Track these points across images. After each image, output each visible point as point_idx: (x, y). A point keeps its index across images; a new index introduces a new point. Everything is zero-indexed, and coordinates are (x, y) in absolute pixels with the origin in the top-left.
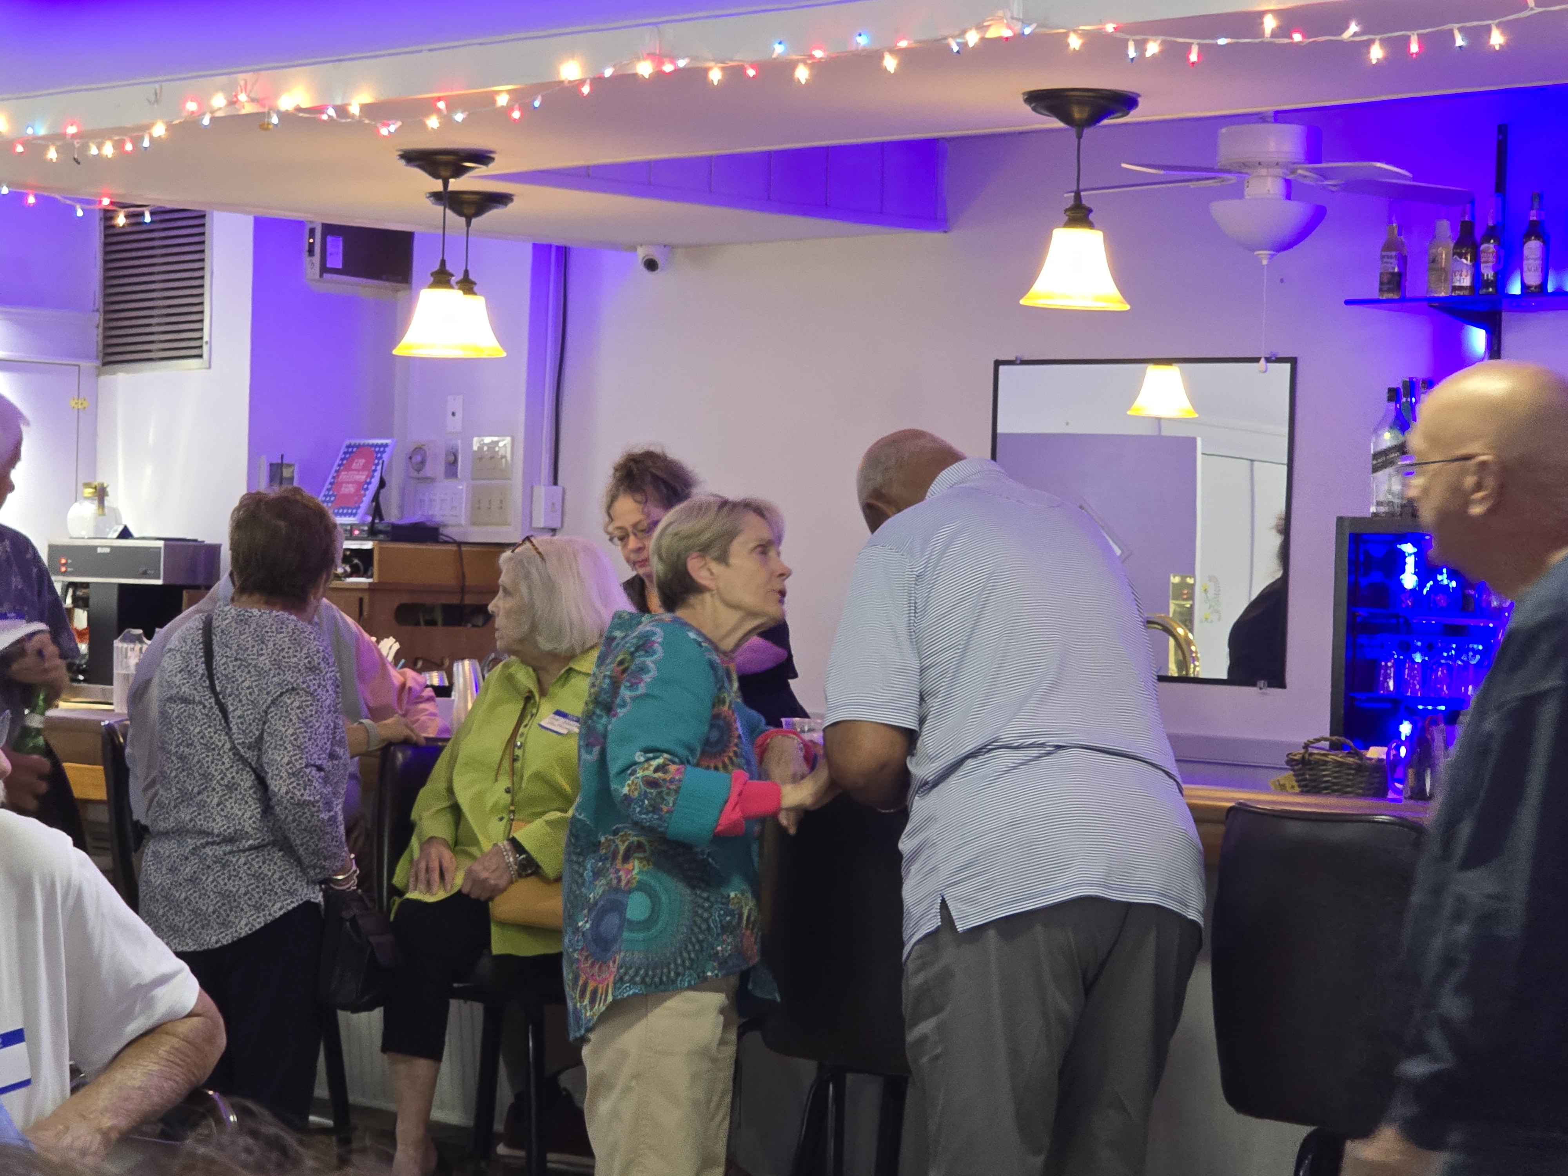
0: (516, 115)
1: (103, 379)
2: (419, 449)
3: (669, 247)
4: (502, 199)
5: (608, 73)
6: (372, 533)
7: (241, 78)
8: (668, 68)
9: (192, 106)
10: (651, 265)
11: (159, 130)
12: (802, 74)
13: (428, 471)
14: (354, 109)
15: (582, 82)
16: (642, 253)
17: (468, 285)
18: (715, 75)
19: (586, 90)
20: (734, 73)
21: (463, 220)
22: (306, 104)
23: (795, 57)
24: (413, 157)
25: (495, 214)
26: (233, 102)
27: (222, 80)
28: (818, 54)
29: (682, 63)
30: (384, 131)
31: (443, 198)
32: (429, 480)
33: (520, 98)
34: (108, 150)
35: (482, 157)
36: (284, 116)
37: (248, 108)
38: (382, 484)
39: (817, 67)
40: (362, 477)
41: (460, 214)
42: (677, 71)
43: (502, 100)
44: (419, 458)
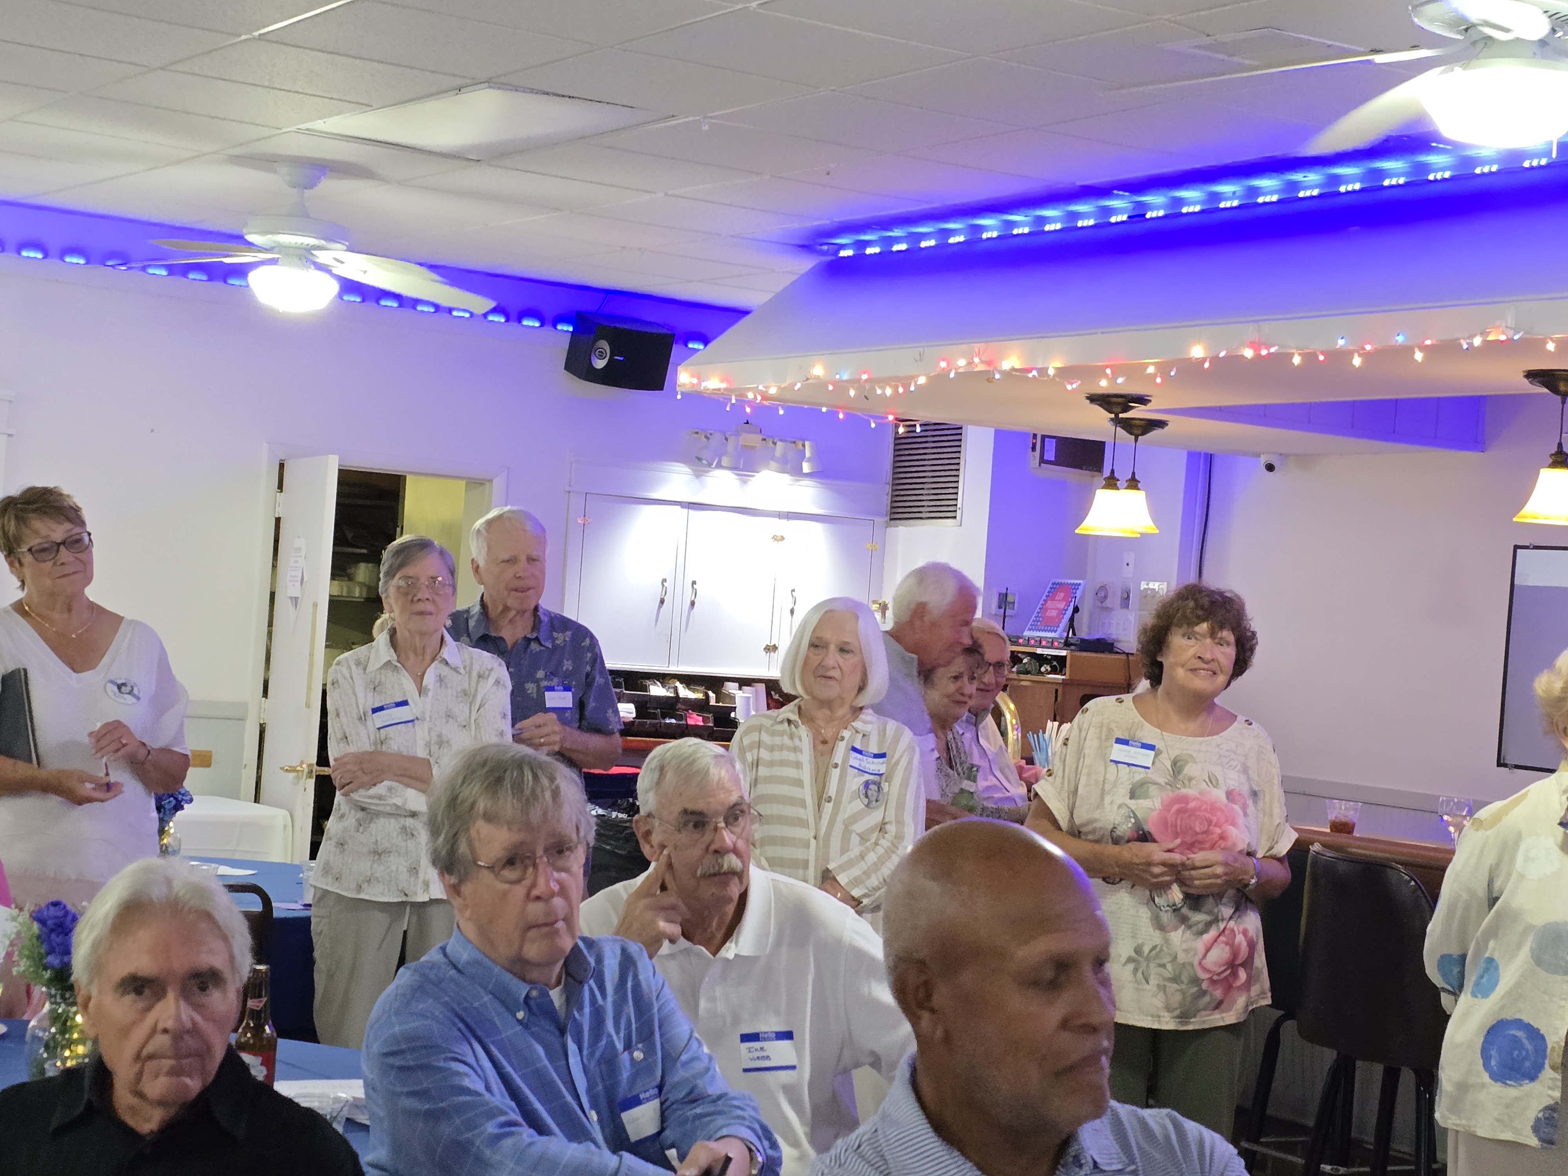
0: (1159, 380)
1: (891, 531)
2: (1103, 588)
3: (1284, 456)
4: (1161, 424)
5: (1222, 354)
6: (1067, 644)
7: (976, 347)
8: (1264, 352)
9: (943, 364)
10: (1270, 468)
11: (922, 380)
12: (1358, 359)
13: (1108, 603)
14: (1051, 372)
15: (1203, 360)
16: (1263, 460)
17: (1133, 483)
18: (1297, 360)
19: (1207, 365)
20: (1309, 358)
21: (1133, 438)
22: (1018, 366)
23: (1351, 348)
24: (1094, 399)
25: (1156, 433)
26: (970, 363)
27: (964, 347)
28: (1368, 347)
29: (1272, 350)
30: (1069, 387)
31: (1117, 421)
32: (1109, 610)
33: (1163, 369)
34: (889, 391)
35: (1142, 400)
36: (1004, 373)
37: (981, 368)
38: (1076, 610)
39: (1365, 355)
40: (1062, 605)
41: (1131, 434)
42: (1269, 354)
43: (1151, 370)
44: (1102, 594)
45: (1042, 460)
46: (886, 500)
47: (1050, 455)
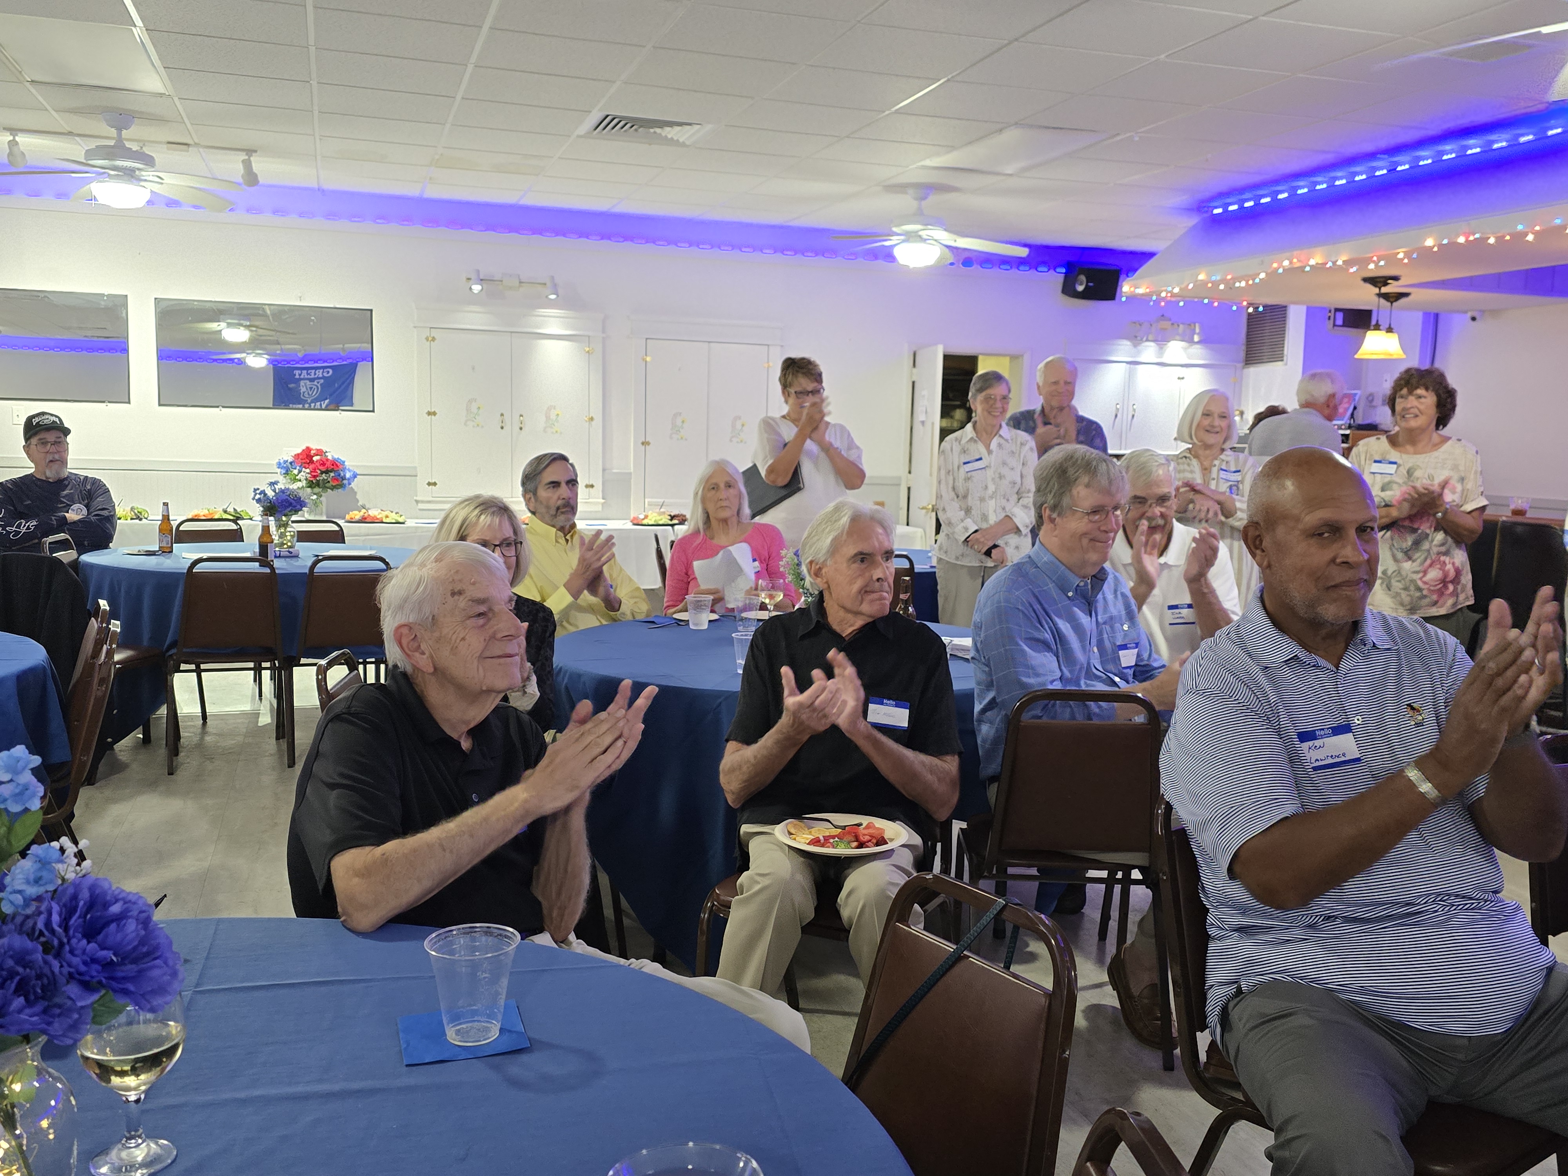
0: (1406, 261)
1: (1246, 371)
2: (1371, 395)
3: (1482, 312)
4: (1406, 295)
5: (1445, 242)
6: (1350, 427)
7: (1295, 253)
8: (1471, 238)
9: (1275, 265)
10: (1474, 319)
11: (1262, 275)
12: (1530, 237)
13: (1374, 403)
14: (1340, 263)
15: (1434, 246)
16: (1470, 314)
17: (1390, 330)
18: (1492, 241)
19: (1436, 249)
20: (1500, 239)
21: (1389, 304)
22: (1320, 262)
23: (1527, 230)
24: (1366, 280)
25: (1403, 301)
26: (1291, 263)
27: (1288, 254)
28: (1537, 228)
29: (1477, 236)
30: (1352, 270)
31: (1380, 295)
32: (1374, 407)
33: (1407, 255)
34: (1243, 284)
35: (1396, 278)
36: (1311, 266)
37: (1298, 265)
38: (1355, 408)
39: (1536, 233)
40: (1346, 406)
41: (1388, 301)
42: (1475, 239)
43: (1401, 256)
44: (1370, 398)
45: (1334, 325)
46: (1242, 354)
47: (1339, 321)
